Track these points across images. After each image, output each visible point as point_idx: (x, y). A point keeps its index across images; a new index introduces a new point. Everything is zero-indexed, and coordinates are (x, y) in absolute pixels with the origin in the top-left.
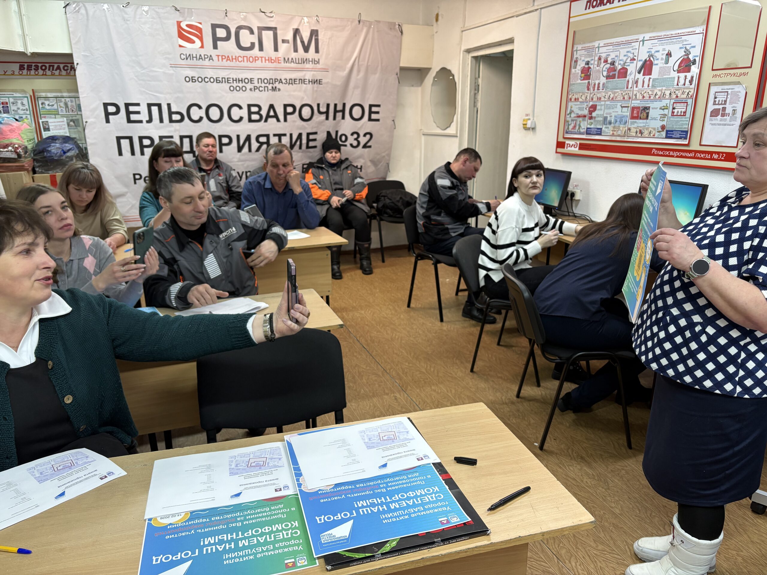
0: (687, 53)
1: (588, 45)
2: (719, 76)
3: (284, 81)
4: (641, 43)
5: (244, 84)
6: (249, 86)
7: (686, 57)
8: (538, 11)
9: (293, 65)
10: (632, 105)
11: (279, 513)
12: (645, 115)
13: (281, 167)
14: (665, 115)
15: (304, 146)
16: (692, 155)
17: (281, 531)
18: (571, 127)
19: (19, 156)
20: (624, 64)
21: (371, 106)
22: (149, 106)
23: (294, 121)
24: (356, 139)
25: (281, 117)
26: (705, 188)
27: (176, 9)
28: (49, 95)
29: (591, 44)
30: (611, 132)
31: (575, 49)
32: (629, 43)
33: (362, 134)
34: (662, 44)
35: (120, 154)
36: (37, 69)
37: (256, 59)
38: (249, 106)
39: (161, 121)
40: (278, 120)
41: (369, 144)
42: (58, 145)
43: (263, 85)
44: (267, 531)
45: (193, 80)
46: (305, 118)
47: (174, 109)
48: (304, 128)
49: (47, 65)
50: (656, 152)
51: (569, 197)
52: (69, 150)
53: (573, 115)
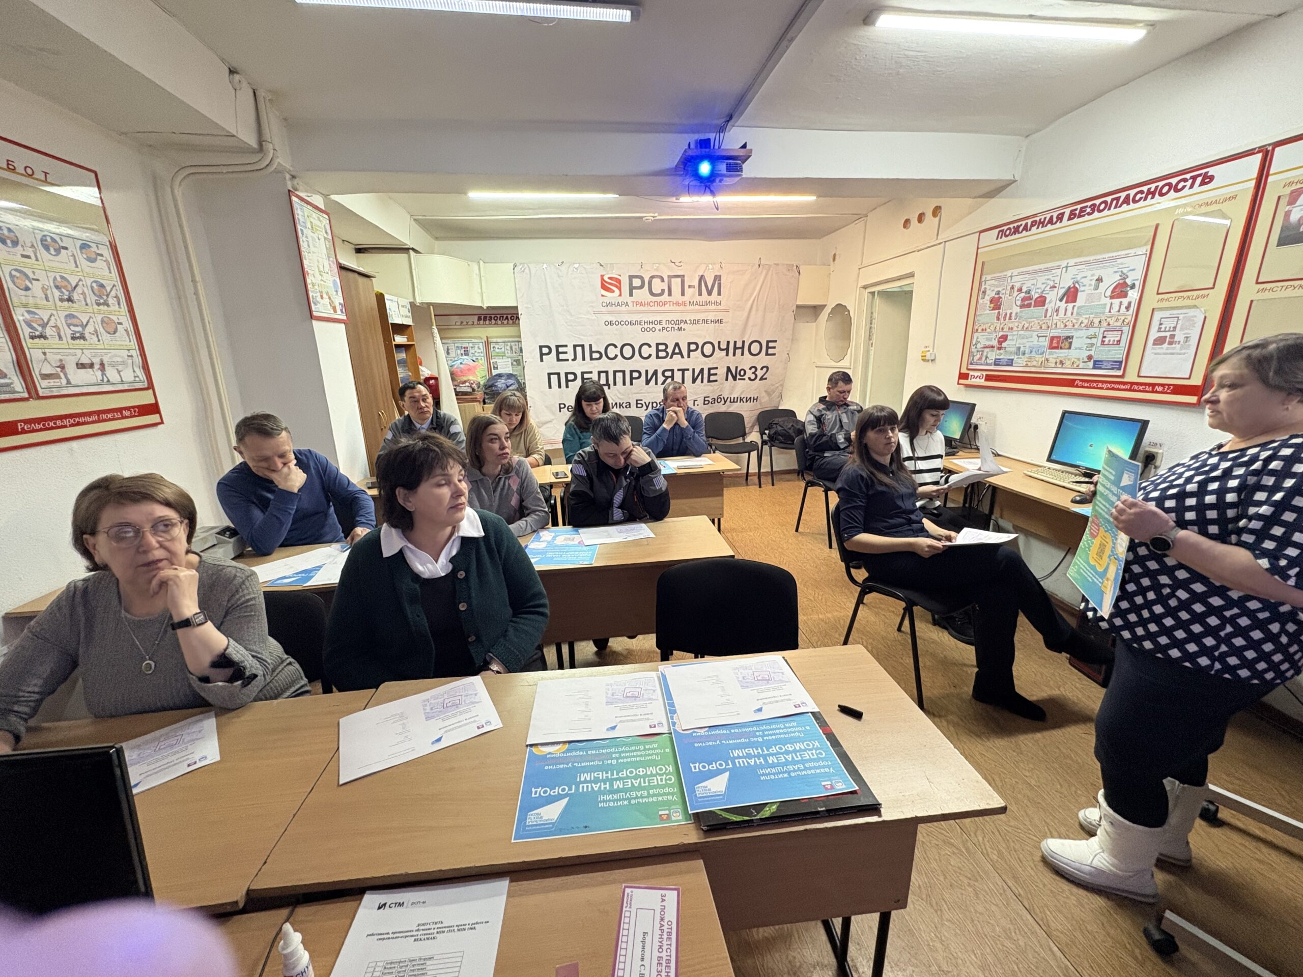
0: (1124, 276)
1: (1000, 275)
2: (1167, 300)
3: (689, 322)
4: (1065, 269)
5: (654, 326)
6: (658, 327)
7: (1121, 282)
8: (942, 245)
9: (697, 307)
10: (1051, 335)
11: (653, 754)
12: (1067, 344)
13: (681, 400)
14: (1093, 344)
15: (705, 380)
16: (1128, 387)
17: (655, 776)
18: (976, 358)
19: (474, 390)
20: (1042, 292)
21: (768, 342)
22: (575, 346)
23: (697, 358)
24: (754, 373)
25: (685, 353)
26: (1145, 424)
27: (601, 265)
28: (499, 340)
29: (1002, 274)
30: (1025, 363)
31: (983, 279)
32: (1048, 270)
33: (759, 368)
34: (1091, 270)
35: (550, 387)
36: (490, 320)
37: (665, 304)
38: (658, 345)
39: (584, 359)
40: (682, 357)
41: (765, 377)
42: (503, 381)
43: (670, 326)
44: (641, 774)
45: (611, 323)
46: (707, 354)
47: (594, 349)
48: (706, 363)
49: (498, 316)
50: (1080, 384)
51: (972, 429)
52: (511, 385)
53: (979, 346)
